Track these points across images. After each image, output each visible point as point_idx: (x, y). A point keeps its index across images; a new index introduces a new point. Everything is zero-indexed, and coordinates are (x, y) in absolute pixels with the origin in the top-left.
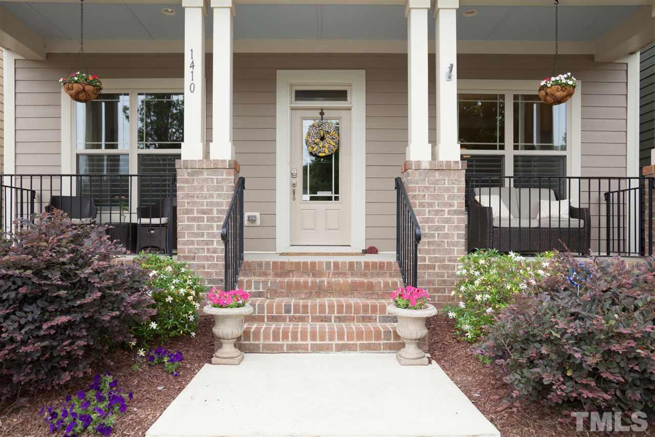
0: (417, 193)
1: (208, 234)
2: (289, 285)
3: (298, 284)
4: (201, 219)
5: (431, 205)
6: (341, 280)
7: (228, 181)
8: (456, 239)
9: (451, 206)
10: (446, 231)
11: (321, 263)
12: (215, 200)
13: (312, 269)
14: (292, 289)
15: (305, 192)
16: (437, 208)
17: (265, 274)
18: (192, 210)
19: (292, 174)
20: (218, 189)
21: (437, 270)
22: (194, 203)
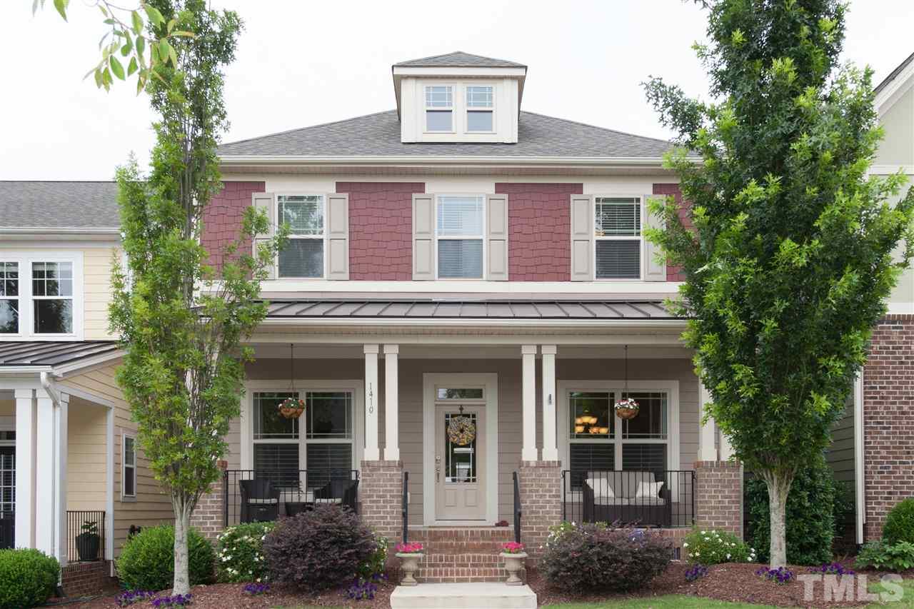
0: (527, 483)
1: (384, 512)
2: (441, 546)
3: (447, 546)
4: (379, 501)
5: (537, 491)
6: (475, 542)
7: (398, 474)
8: (554, 515)
9: (551, 491)
10: (548, 509)
11: (462, 532)
12: (389, 488)
13: (456, 535)
14: (443, 548)
15: (447, 475)
16: (541, 493)
17: (423, 539)
18: (373, 495)
19: (437, 460)
20: (391, 480)
21: (541, 536)
22: (374, 491)
